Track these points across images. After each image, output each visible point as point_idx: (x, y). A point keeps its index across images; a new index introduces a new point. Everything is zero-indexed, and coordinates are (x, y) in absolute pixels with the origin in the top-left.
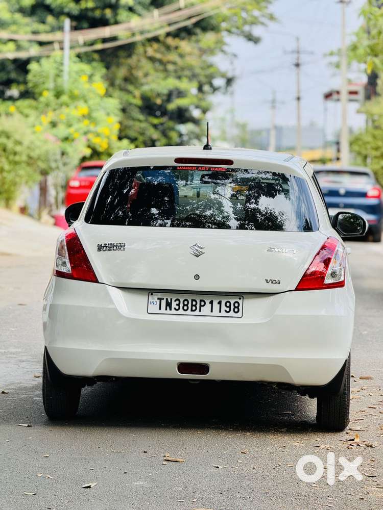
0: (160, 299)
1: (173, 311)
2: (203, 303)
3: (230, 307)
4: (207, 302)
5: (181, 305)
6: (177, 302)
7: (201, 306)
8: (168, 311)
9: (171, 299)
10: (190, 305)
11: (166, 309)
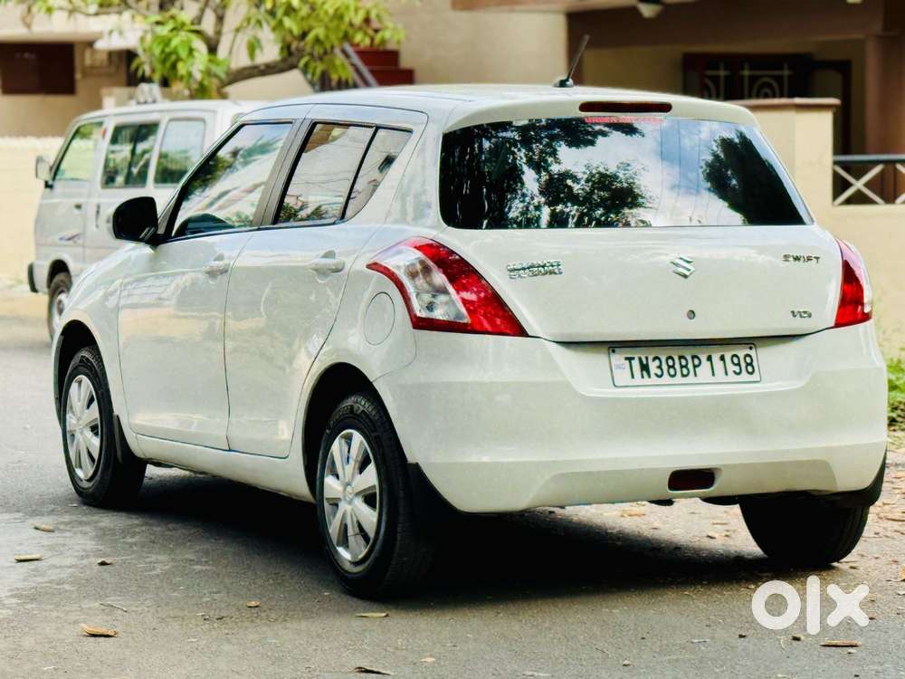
0: (630, 359)
1: (654, 380)
2: (696, 362)
3: (739, 364)
4: (704, 358)
5: (665, 367)
6: (657, 362)
7: (695, 366)
8: (646, 380)
9: (647, 358)
10: (677, 366)
11: (643, 377)
